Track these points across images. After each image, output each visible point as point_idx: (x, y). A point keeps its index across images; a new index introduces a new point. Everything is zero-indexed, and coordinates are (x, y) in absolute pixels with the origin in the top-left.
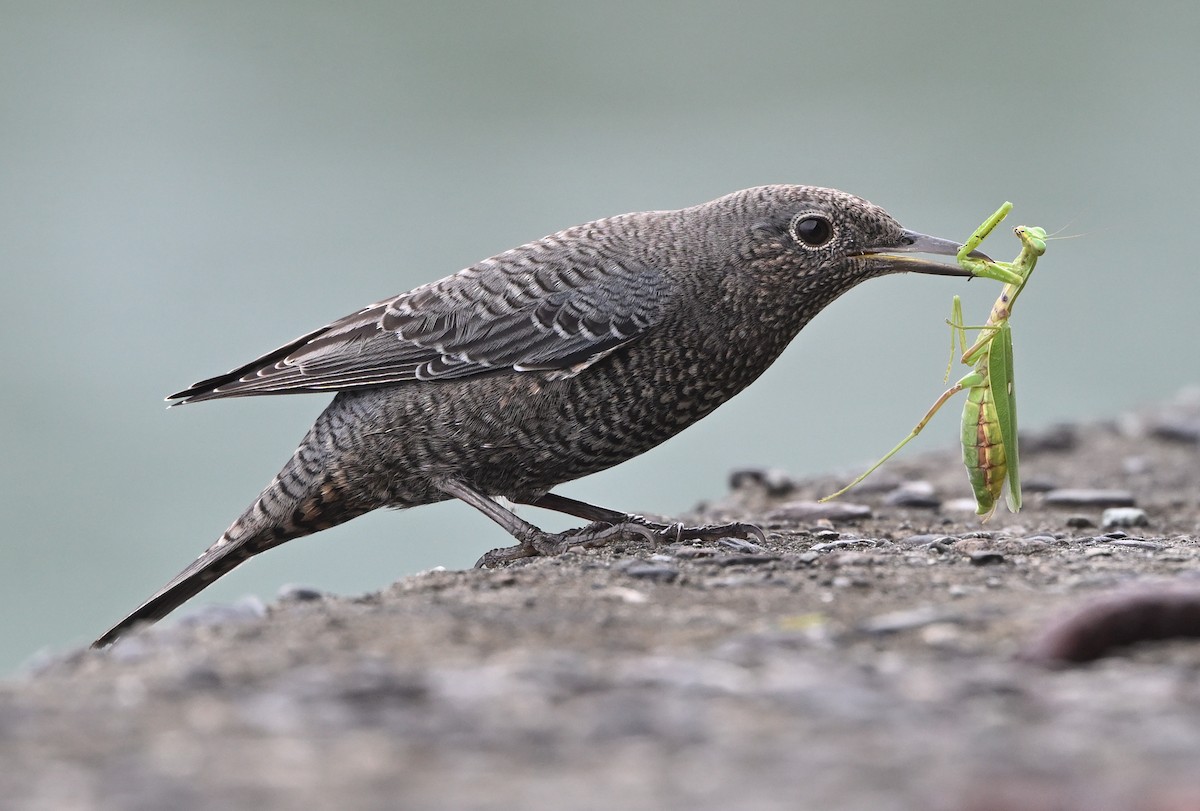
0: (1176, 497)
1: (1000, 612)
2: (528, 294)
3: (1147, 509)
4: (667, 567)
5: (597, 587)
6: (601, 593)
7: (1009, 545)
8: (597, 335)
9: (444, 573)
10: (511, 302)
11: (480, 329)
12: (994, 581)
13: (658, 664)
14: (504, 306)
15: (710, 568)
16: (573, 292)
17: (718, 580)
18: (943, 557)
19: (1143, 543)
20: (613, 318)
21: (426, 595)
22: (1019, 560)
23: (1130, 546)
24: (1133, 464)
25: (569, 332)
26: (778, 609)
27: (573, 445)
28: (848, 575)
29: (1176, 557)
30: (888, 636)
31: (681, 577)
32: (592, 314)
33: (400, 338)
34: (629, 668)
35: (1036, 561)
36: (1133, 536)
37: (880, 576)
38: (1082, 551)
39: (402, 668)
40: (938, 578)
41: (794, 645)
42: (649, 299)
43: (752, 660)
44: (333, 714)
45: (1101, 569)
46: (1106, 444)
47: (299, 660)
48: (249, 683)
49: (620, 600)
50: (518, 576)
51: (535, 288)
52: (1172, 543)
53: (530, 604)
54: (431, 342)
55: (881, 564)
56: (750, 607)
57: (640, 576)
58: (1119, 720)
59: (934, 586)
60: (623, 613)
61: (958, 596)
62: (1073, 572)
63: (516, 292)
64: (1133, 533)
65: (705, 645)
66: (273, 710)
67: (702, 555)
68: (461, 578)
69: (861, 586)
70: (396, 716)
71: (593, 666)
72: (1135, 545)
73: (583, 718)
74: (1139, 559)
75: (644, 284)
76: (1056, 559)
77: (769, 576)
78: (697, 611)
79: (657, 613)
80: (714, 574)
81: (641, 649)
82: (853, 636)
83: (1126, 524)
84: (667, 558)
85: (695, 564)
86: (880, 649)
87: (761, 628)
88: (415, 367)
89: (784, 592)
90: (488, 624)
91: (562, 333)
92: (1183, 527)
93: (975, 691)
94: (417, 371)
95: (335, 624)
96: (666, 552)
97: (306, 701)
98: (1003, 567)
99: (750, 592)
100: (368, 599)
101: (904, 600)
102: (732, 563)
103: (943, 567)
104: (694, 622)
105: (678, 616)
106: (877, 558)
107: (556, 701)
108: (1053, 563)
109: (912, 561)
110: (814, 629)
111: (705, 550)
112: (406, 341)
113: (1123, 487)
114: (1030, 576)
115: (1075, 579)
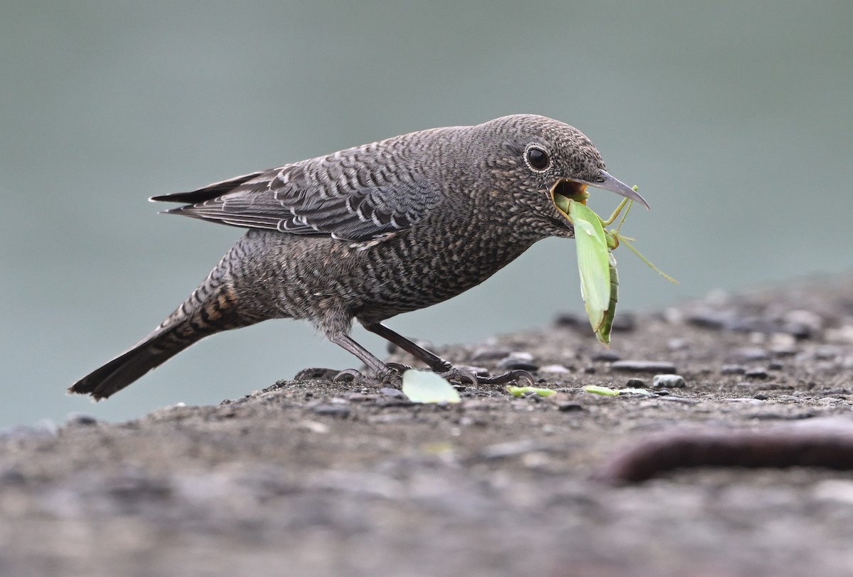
0: (706, 367)
1: (579, 445)
2: (350, 184)
3: (684, 375)
4: (342, 408)
5: (292, 420)
6: (295, 426)
7: (586, 398)
8: (382, 223)
9: (184, 408)
10: (339, 188)
11: (317, 202)
12: (575, 423)
13: (337, 476)
14: (335, 191)
15: (373, 409)
16: (375, 188)
17: (378, 418)
18: (538, 405)
19: (681, 399)
20: (394, 212)
21: (172, 422)
22: (593, 409)
23: (672, 401)
24: (675, 343)
25: (365, 217)
26: (421, 439)
27: (377, 295)
28: (471, 416)
29: (704, 409)
30: (499, 461)
31: (353, 414)
32: (381, 207)
33: (275, 197)
34: (314, 478)
35: (605, 410)
36: (674, 394)
37: (494, 418)
38: (638, 404)
39: (154, 474)
40: (535, 420)
41: (432, 465)
42: (420, 203)
43: (403, 474)
44: (105, 505)
45: (652, 417)
46: (656, 327)
47: (80, 466)
48: (45, 482)
49: (309, 431)
50: (237, 412)
51: (355, 181)
52: (701, 400)
53: (245, 432)
54: (289, 205)
55: (495, 409)
56: (401, 438)
57: (324, 413)
58: (662, 525)
59: (532, 426)
60: (310, 439)
61: (549, 434)
62: (631, 418)
63: (344, 182)
64: (673, 391)
65: (369, 463)
66: (63, 502)
67: (367, 400)
68: (196, 412)
69: (480, 425)
70: (149, 508)
71: (289, 476)
72: (676, 401)
73: (281, 513)
74: (678, 411)
75: (419, 192)
76: (619, 409)
77: (415, 417)
78: (364, 440)
79: (335, 440)
80: (376, 413)
81: (324, 465)
82: (475, 459)
83: (669, 386)
84: (342, 401)
85: (364, 406)
86: (493, 470)
87: (409, 452)
88: (277, 221)
89: (424, 427)
90: (215, 444)
91: (361, 217)
92: (709, 389)
93: (560, 501)
94: (279, 224)
95: (107, 441)
96: (342, 397)
97: (85, 496)
98: (581, 414)
99: (402, 427)
100: (131, 425)
101: (510, 435)
102: (389, 405)
103: (539, 413)
104: (361, 447)
105: (350, 442)
106: (493, 405)
107: (263, 500)
108: (617, 411)
109: (517, 408)
110: (447, 454)
111: (370, 396)
112: (277, 200)
113: (668, 360)
114: (601, 421)
115: (632, 424)
